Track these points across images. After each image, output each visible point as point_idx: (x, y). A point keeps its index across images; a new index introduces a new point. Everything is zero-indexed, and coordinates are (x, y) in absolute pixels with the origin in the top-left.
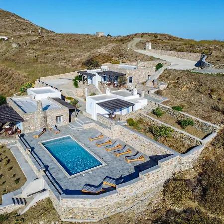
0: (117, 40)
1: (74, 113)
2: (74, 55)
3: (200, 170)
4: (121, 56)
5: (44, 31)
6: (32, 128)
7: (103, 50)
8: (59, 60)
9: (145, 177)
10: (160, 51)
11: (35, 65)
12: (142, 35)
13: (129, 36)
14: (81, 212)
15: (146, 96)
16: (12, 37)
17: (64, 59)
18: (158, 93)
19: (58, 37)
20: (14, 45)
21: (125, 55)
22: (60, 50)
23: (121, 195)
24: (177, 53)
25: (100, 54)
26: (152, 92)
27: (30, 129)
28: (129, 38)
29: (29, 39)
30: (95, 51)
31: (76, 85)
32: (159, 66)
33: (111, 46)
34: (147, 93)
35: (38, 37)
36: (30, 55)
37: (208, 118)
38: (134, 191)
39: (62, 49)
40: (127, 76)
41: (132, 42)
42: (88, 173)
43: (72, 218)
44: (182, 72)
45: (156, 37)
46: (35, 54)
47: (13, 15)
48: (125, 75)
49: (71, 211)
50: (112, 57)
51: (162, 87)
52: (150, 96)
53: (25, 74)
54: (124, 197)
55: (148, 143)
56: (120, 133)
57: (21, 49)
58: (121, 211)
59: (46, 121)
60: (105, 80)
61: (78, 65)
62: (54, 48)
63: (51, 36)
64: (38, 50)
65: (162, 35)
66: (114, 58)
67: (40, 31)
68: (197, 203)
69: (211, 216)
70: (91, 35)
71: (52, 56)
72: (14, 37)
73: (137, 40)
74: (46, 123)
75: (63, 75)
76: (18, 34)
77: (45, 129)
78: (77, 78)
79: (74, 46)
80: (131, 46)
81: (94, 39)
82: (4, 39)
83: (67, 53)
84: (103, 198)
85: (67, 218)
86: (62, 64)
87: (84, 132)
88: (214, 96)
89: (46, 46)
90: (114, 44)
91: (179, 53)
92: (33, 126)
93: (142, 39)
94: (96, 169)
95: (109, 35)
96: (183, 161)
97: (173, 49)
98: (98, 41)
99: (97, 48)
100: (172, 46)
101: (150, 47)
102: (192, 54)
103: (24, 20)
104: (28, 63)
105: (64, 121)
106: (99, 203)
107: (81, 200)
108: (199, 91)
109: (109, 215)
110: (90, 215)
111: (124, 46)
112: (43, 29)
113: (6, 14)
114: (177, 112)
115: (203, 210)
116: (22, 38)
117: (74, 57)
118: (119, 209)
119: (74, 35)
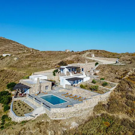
0: (77, 54)
1: (54, 86)
2: (52, 62)
3: (109, 101)
4: (78, 60)
5: (34, 50)
7: (69, 58)
8: (44, 65)
9: (85, 102)
10: (99, 58)
11: (29, 68)
12: (91, 51)
13: (84, 51)
14: (59, 114)
15: (89, 76)
16: (13, 54)
17: (46, 64)
18: (95, 74)
19: (43, 53)
20: (15, 59)
21: (80, 60)
22: (44, 60)
23: (75, 108)
24: (107, 58)
25: (67, 60)
26: (92, 74)
27: (33, 92)
28: (84, 52)
29: (25, 55)
30: (65, 59)
31: (54, 75)
32: (97, 64)
33: (73, 56)
34: (90, 75)
35: (30, 54)
36: (26, 63)
37: (113, 82)
38: (81, 107)
39: (45, 59)
40: (80, 68)
41: (85, 54)
42: (61, 104)
43: (55, 118)
44: (106, 65)
45: (98, 52)
46: (29, 63)
47: (14, 42)
48: (80, 67)
49: (55, 114)
50: (74, 61)
51: (97, 72)
52: (91, 76)
53: (25, 72)
54: (77, 109)
57: (20, 61)
59: (40, 88)
60: (70, 71)
61: (55, 66)
62: (41, 59)
63: (39, 53)
64: (30, 61)
65: (101, 51)
66: (75, 62)
67: (31, 50)
68: (106, 111)
69: (111, 115)
70: (62, 52)
71: (39, 63)
72: (15, 54)
73: (88, 53)
75: (47, 71)
76: (17, 52)
77: (40, 92)
78: (55, 71)
79: (52, 57)
80: (84, 56)
81: (64, 53)
82: (8, 56)
83: (48, 61)
85: (53, 118)
86: (45, 66)
87: (59, 93)
88: (116, 73)
89: (35, 58)
90: (75, 56)
91: (108, 58)
93: (90, 53)
95: (72, 51)
96: (101, 97)
97: (105, 57)
98: (66, 54)
99: (65, 57)
100: (105, 55)
101: (94, 56)
102: (114, 59)
103: (21, 44)
104: (25, 67)
105: (49, 89)
108: (111, 72)
110: (63, 116)
111: (80, 56)
112: (33, 49)
113: (10, 41)
114: (102, 81)
115: (109, 114)
116: (20, 55)
117: (53, 63)
118: (75, 115)
119: (52, 52)
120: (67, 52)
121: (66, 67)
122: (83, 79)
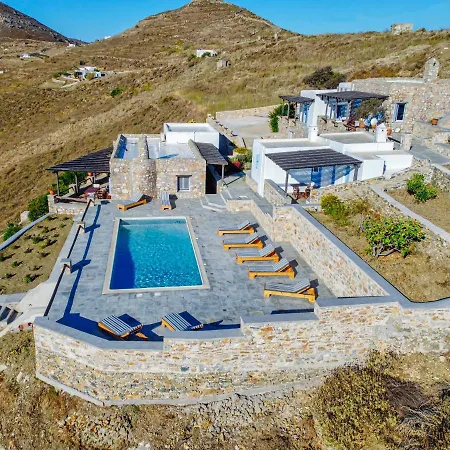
6: (125, 191)
14: (72, 369)
16: (224, 50)
20: (220, 64)
23: (171, 360)
27: (121, 194)
29: (250, 50)
31: (275, 127)
36: (237, 78)
38: (216, 361)
42: (152, 294)
43: (54, 377)
47: (242, 11)
49: (51, 360)
54: (184, 369)
55: (339, 259)
56: (294, 228)
58: (173, 403)
64: (255, 70)
70: (378, 34)
72: (227, 49)
74: (154, 186)
75: (265, 111)
76: (235, 44)
81: (383, 39)
82: (209, 54)
84: (119, 351)
85: (45, 374)
92: (127, 188)
94: (175, 291)
105: (195, 190)
106: (109, 362)
107: (70, 340)
109: (138, 401)
110: (89, 384)
113: (229, 10)
116: (238, 51)
118: (167, 395)
119: (340, 36)
120: (396, 33)
121: (323, 97)
122: (357, 164)
